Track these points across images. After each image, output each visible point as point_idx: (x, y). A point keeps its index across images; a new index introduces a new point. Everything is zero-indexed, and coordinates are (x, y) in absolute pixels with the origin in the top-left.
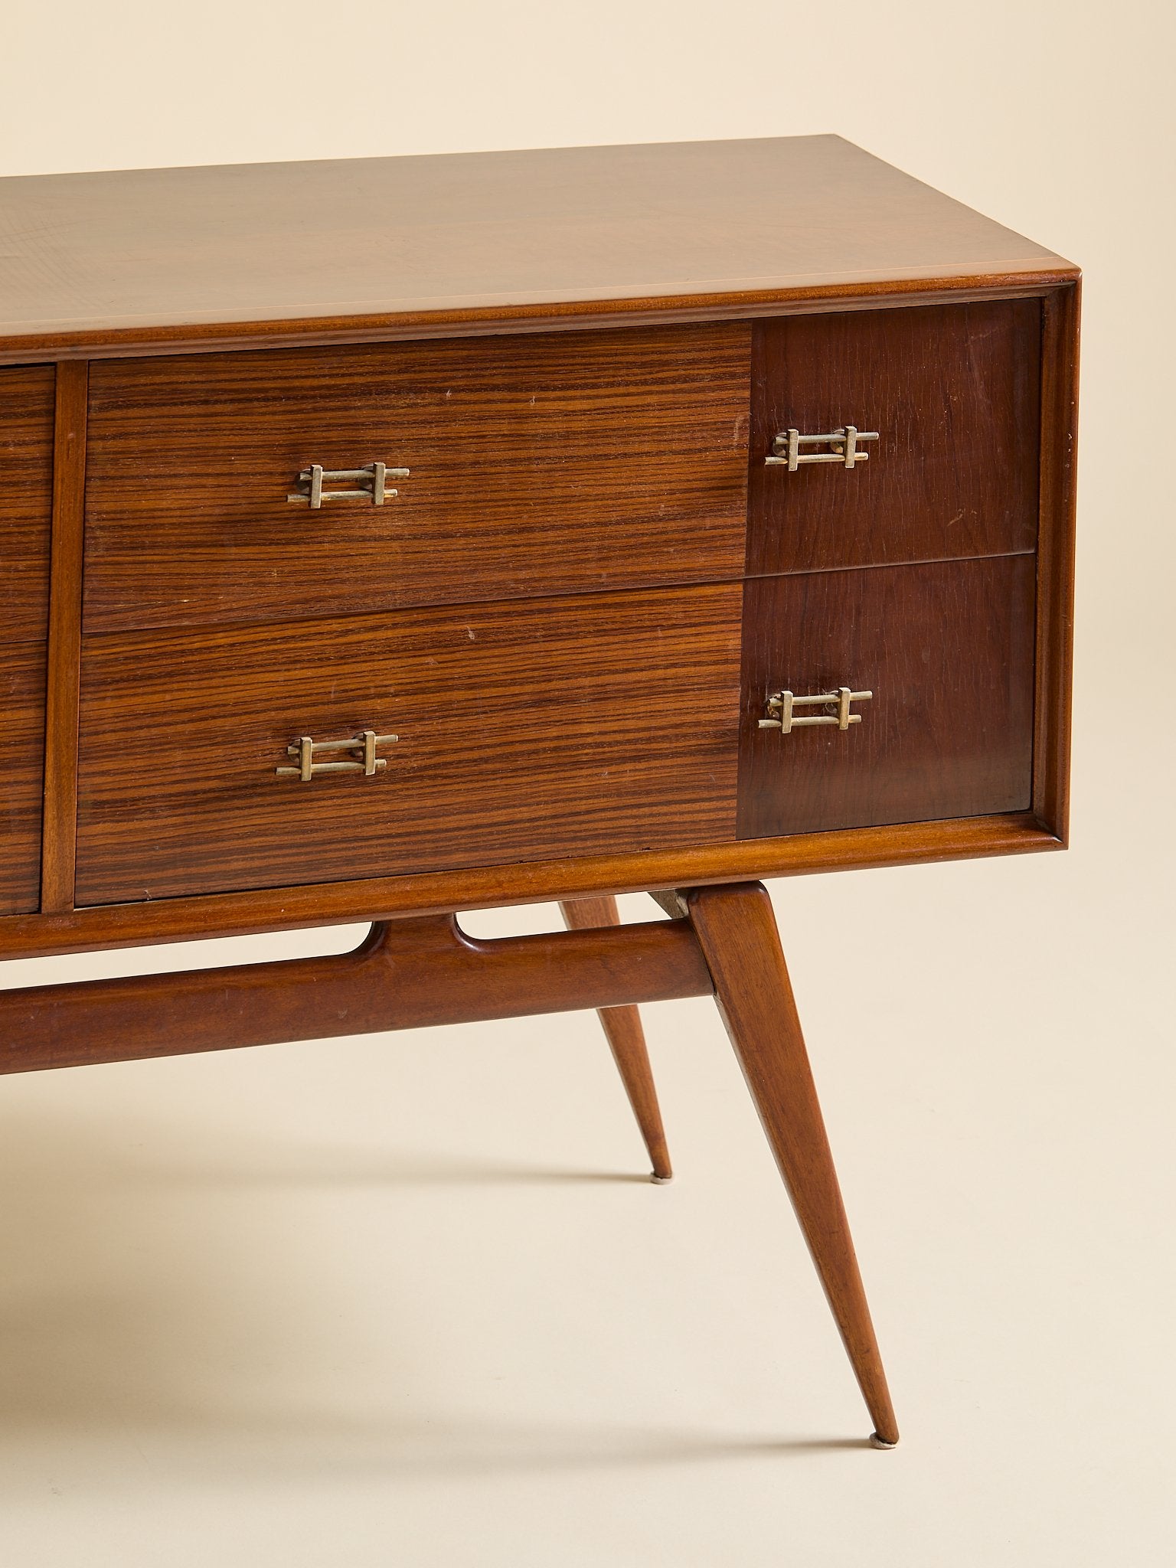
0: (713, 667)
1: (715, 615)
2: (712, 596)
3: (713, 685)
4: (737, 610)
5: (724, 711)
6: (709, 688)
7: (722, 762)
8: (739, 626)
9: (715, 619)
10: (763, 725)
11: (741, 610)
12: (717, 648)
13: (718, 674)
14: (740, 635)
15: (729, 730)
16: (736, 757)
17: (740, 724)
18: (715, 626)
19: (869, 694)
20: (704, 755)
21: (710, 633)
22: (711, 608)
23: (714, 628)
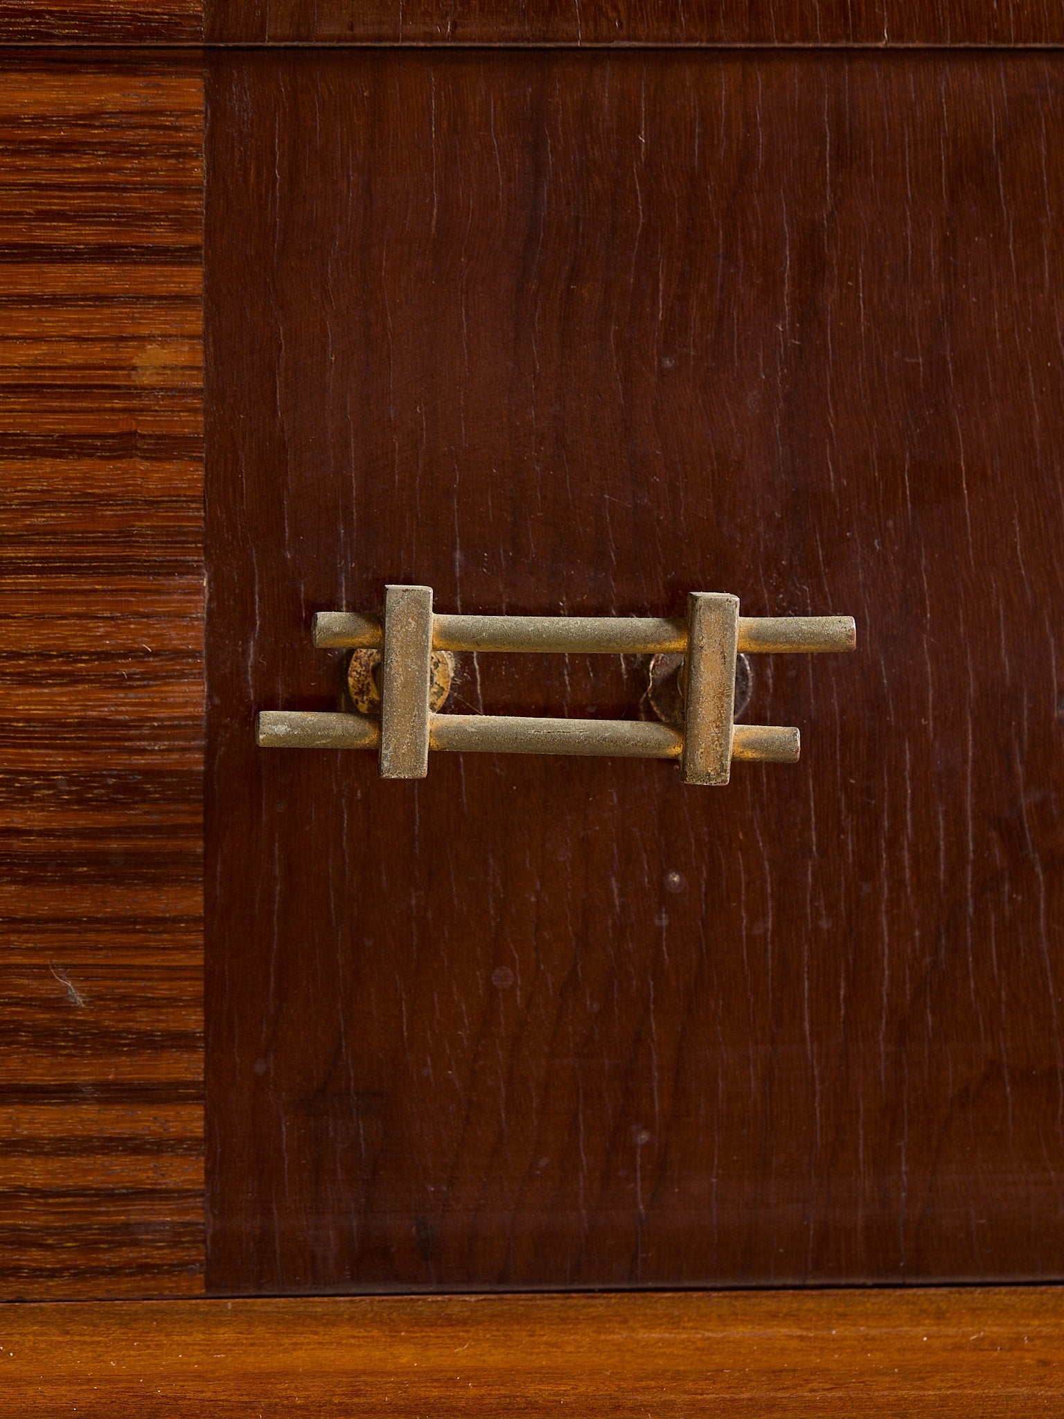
0: (61, 465)
1: (60, 216)
2: (41, 121)
3: (63, 551)
4: (173, 201)
5: (121, 683)
6: (46, 568)
7: (124, 923)
8: (192, 279)
9: (64, 234)
10: (281, 729)
11: (196, 203)
12: (79, 377)
13: (87, 502)
14: (194, 320)
15: (151, 774)
16: (193, 902)
17: (210, 751)
18: (63, 270)
19: (849, 623)
20: (26, 881)
21: (39, 300)
22: (43, 178)
23: (59, 278)
